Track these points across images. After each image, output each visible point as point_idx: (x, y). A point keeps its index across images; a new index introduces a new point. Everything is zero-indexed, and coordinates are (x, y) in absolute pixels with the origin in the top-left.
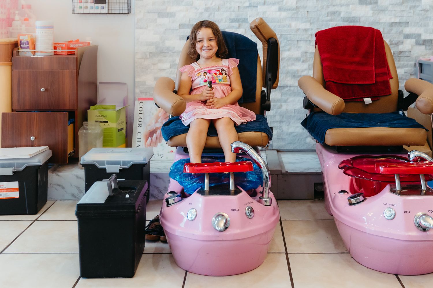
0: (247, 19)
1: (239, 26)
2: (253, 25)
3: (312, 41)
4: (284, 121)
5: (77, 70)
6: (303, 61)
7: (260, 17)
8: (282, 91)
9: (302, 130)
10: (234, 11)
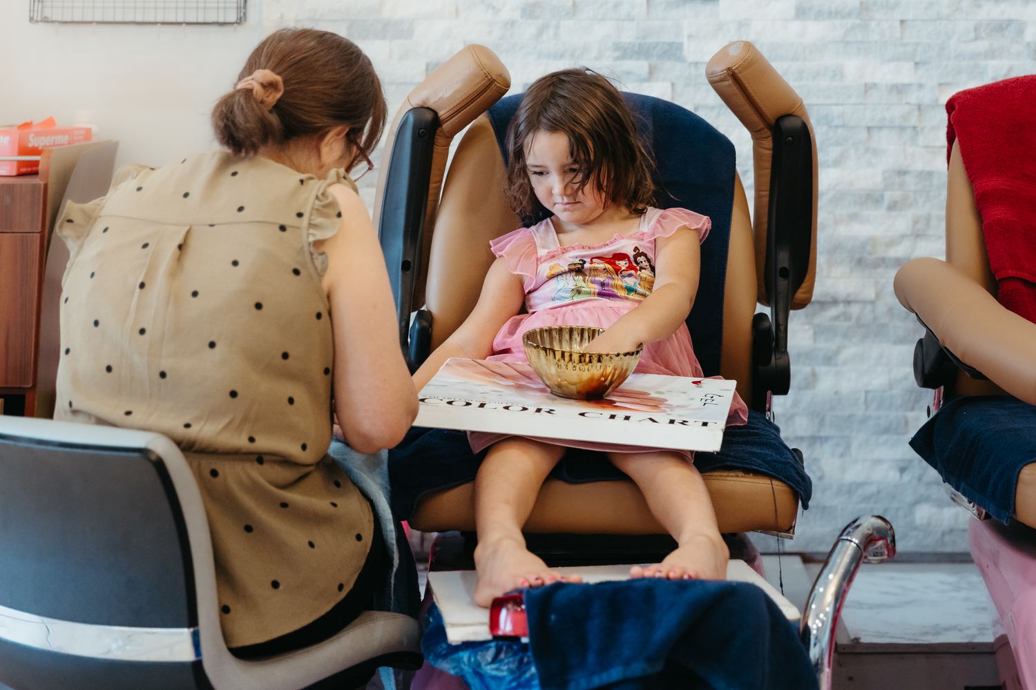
0: (680, 47)
1: (651, 74)
2: (720, 69)
3: (923, 129)
4: (827, 439)
5: (42, 233)
6: (893, 207)
7: (744, 39)
8: (817, 320)
9: (898, 474)
10: (629, 18)
